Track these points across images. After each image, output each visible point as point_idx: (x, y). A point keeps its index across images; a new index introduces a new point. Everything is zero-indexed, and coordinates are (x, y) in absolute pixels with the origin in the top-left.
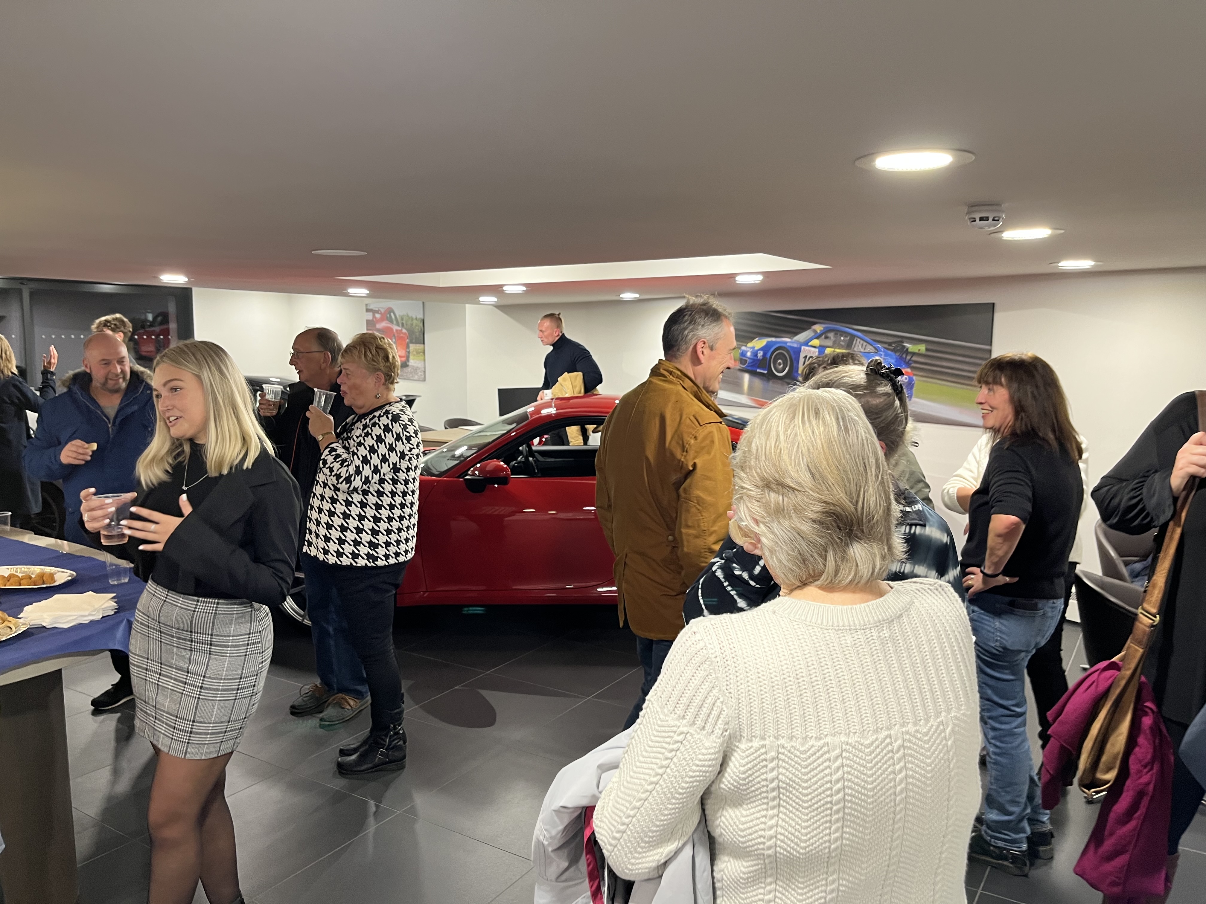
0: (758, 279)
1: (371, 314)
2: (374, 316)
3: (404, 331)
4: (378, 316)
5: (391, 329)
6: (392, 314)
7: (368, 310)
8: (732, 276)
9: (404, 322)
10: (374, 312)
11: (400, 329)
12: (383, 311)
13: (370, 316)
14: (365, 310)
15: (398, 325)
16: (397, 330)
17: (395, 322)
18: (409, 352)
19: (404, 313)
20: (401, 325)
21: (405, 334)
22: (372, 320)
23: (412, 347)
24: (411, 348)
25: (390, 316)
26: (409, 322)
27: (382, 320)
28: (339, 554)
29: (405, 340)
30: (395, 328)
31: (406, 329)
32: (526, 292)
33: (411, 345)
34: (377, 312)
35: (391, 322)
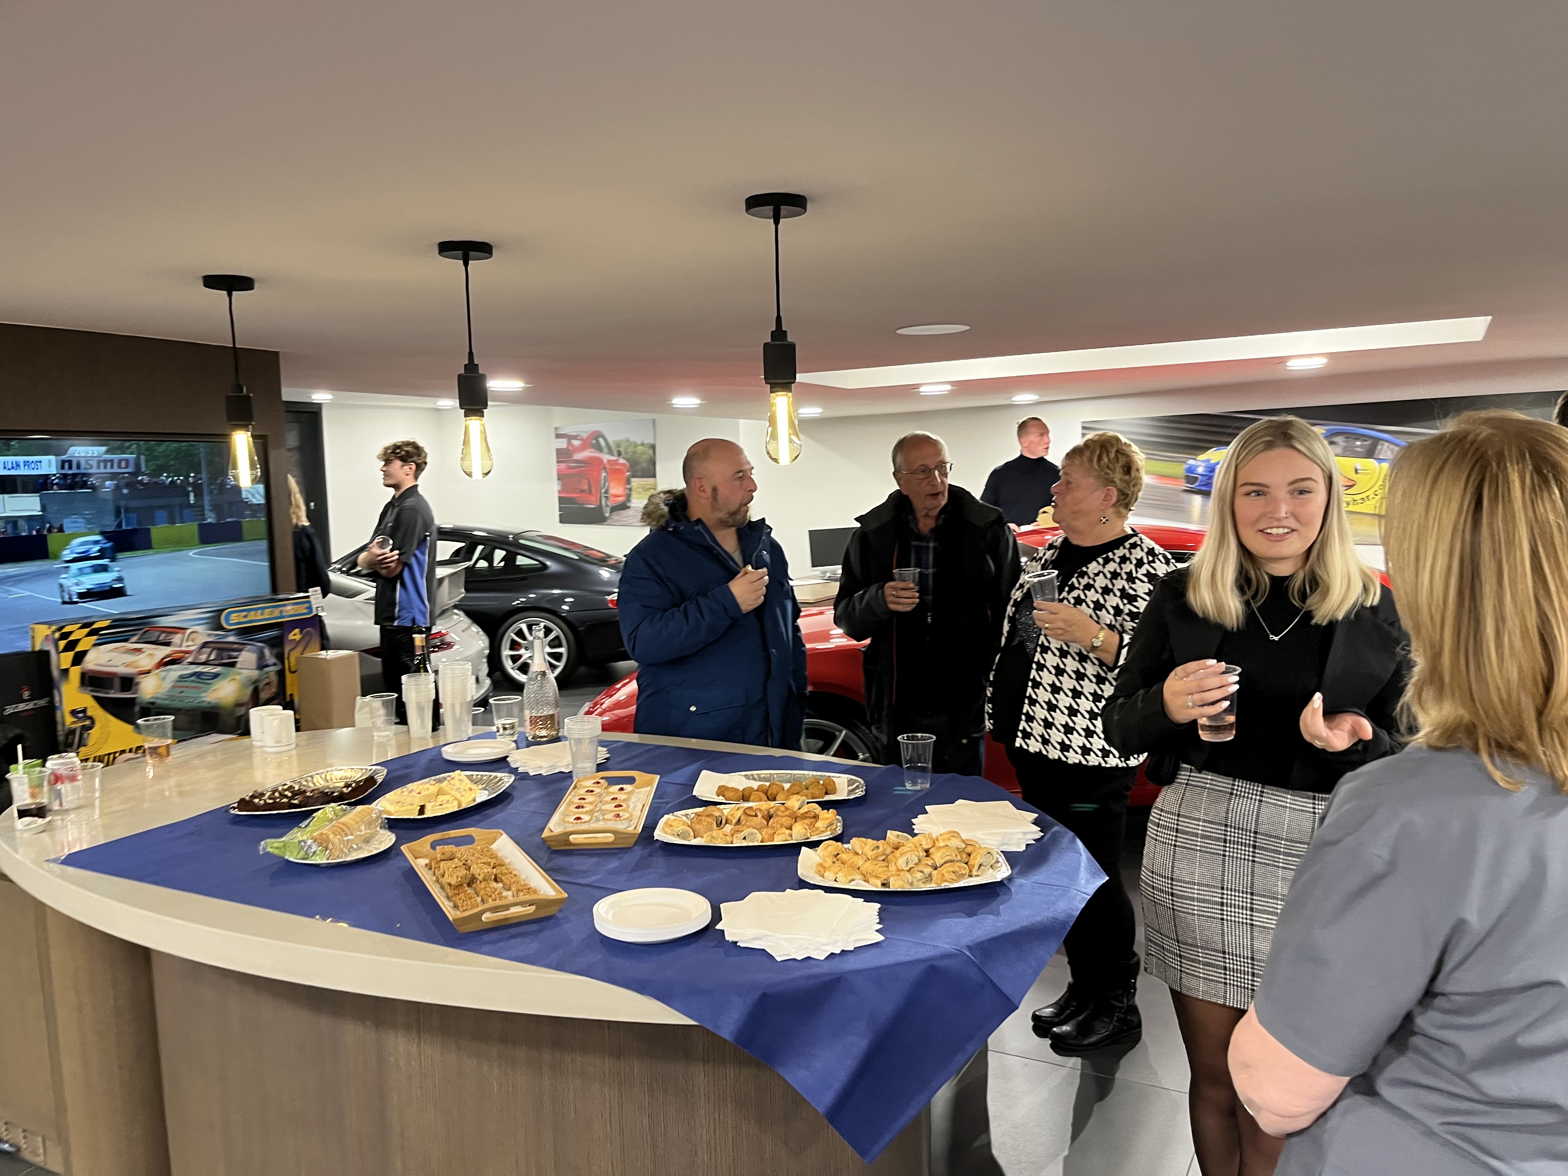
0: (1319, 363)
1: (565, 440)
2: (569, 443)
3: (622, 461)
4: (576, 443)
5: (600, 460)
6: (601, 440)
7: (558, 436)
8: (1282, 360)
9: (622, 449)
10: (570, 438)
11: (615, 458)
12: (585, 436)
13: (563, 444)
14: (554, 436)
15: (611, 453)
16: (609, 461)
17: (605, 450)
18: (630, 489)
19: (620, 437)
20: (615, 453)
21: (623, 465)
22: (567, 449)
23: (636, 482)
24: (633, 484)
25: (598, 442)
26: (631, 449)
27: (583, 448)
28: (1065, 748)
29: (624, 473)
30: (606, 457)
31: (624, 458)
32: (952, 394)
33: (633, 480)
34: (575, 437)
35: (599, 449)
